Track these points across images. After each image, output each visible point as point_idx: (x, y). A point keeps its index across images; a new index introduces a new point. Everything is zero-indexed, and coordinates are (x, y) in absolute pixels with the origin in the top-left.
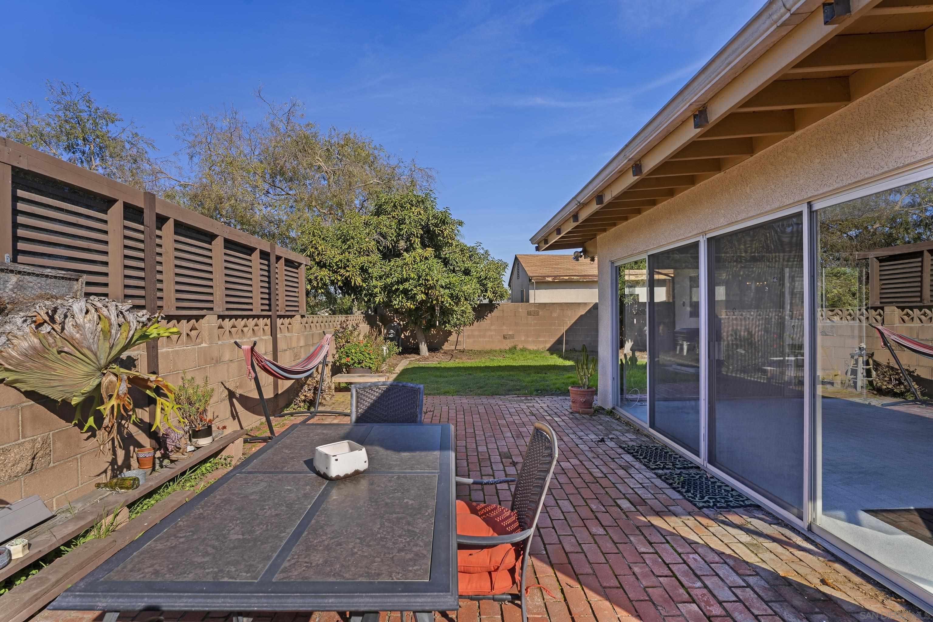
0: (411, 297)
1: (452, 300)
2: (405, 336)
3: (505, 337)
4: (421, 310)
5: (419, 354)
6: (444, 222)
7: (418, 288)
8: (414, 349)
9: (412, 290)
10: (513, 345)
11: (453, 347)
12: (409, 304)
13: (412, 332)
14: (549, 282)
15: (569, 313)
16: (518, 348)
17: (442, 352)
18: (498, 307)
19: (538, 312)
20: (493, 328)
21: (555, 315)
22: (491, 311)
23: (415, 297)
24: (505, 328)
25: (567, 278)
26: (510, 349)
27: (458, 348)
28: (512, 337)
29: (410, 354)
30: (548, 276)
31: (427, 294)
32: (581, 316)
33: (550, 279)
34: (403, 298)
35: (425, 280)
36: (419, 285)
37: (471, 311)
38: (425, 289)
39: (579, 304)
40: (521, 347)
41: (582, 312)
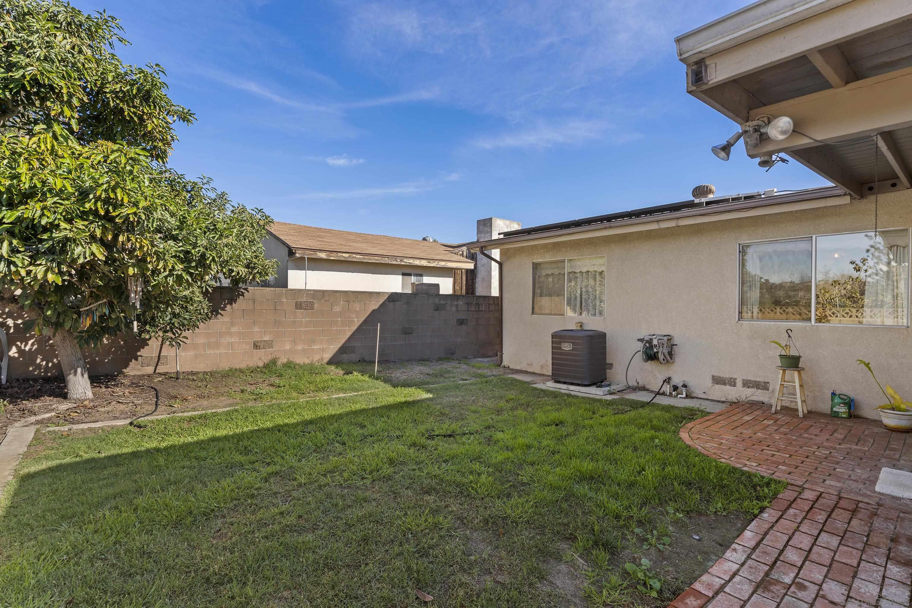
0: (51, 251)
1: (186, 270)
2: (20, 351)
3: (256, 346)
4: (76, 291)
5: (64, 396)
6: (147, 97)
7: (80, 224)
8: (47, 380)
9: (54, 226)
10: (270, 357)
11: (150, 370)
12: (39, 271)
13: (42, 341)
14: (321, 260)
15: (357, 306)
16: (279, 363)
17: (126, 381)
18: (246, 294)
19: (312, 304)
20: (234, 329)
21: (337, 309)
22: (232, 301)
23: (63, 251)
24: (256, 329)
25: (347, 255)
26: (266, 366)
27: (161, 369)
28: (269, 344)
29: (36, 396)
30: (321, 251)
31: (108, 246)
32: (374, 311)
33: (323, 255)
34: (14, 251)
35: (107, 201)
36: (83, 216)
37: (201, 298)
38: (105, 229)
39: (371, 293)
40: (285, 361)
41: (374, 305)
